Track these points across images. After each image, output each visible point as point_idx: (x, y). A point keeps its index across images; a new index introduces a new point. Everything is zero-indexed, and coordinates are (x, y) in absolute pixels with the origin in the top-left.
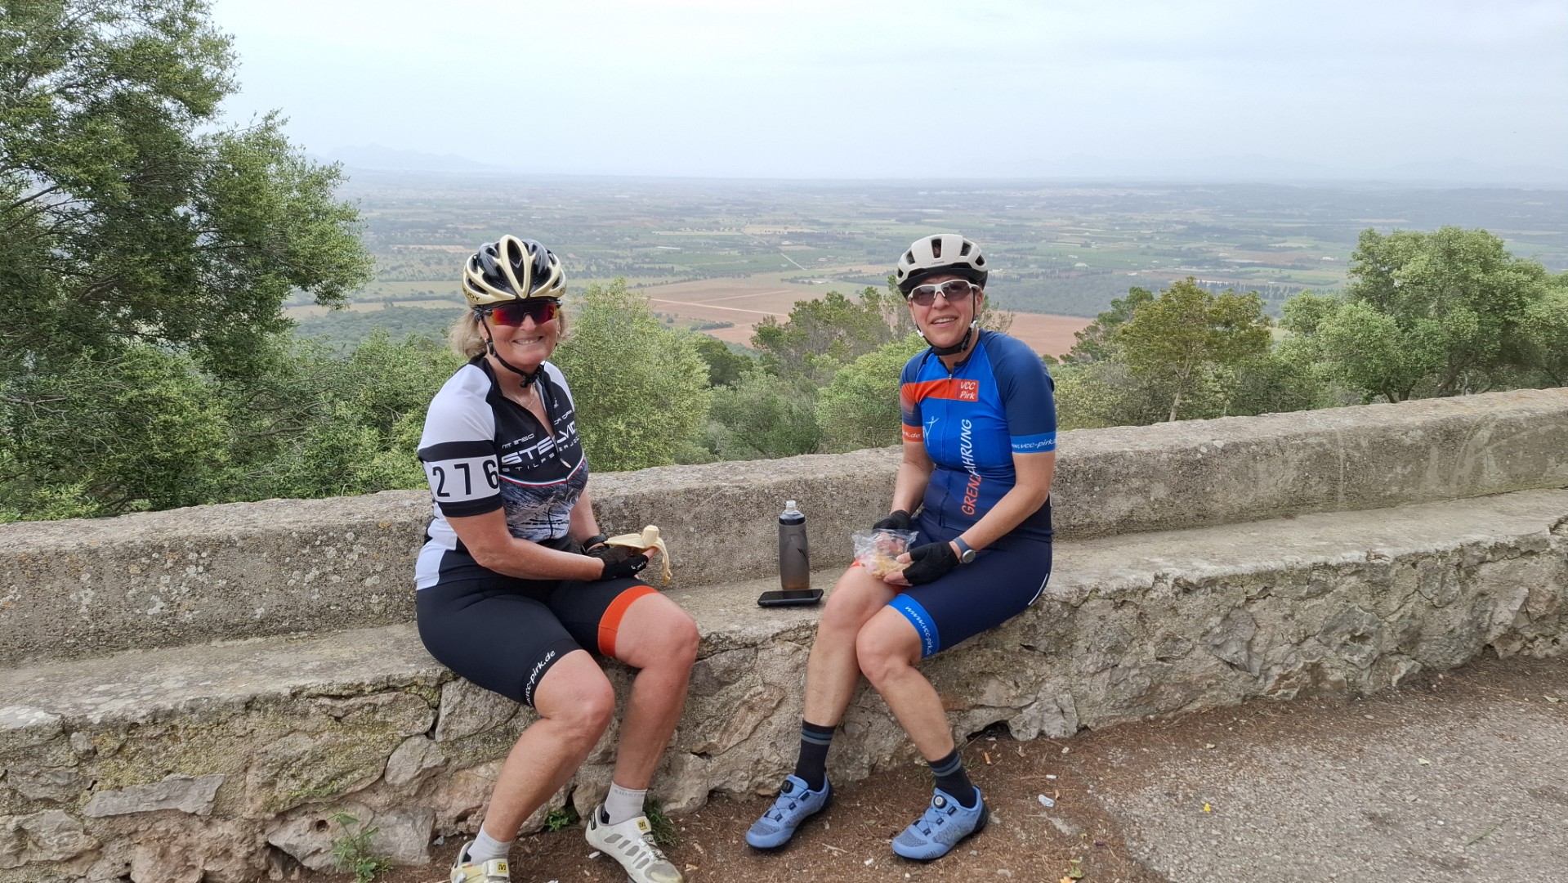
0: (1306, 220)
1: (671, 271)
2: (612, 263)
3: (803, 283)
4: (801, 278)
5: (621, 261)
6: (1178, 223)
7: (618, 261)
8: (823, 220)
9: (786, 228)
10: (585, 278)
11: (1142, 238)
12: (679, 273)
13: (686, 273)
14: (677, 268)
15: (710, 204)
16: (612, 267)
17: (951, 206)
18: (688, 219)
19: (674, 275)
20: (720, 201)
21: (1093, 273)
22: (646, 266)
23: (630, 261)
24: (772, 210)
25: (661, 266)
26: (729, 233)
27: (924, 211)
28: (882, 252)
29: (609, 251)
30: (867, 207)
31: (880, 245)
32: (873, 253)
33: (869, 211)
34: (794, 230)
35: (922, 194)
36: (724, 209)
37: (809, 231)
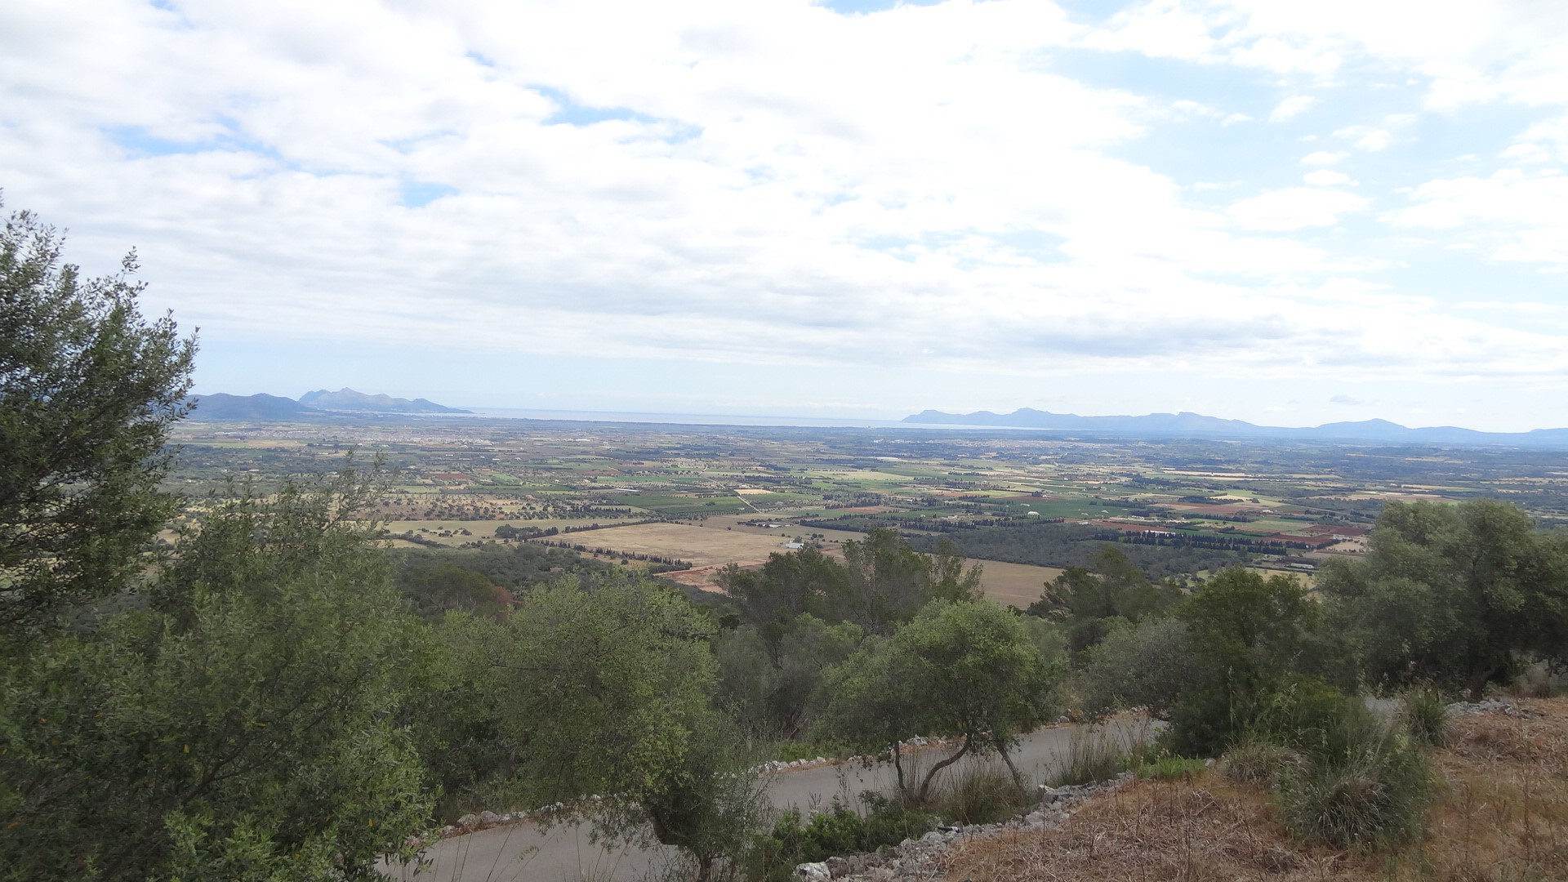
1: (627, 513)
5: (579, 502)
6: (1122, 475)
7: (576, 502)
8: (779, 465)
9: (743, 472)
11: (1089, 489)
12: (636, 515)
15: (669, 449)
17: (905, 454)
19: (630, 517)
20: (679, 446)
21: (1045, 522)
24: (730, 455)
27: (878, 458)
28: (839, 497)
29: (566, 492)
30: (823, 453)
31: (837, 490)
32: (830, 498)
33: (826, 457)
34: (752, 475)
35: (877, 442)
36: (683, 453)
37: (766, 475)
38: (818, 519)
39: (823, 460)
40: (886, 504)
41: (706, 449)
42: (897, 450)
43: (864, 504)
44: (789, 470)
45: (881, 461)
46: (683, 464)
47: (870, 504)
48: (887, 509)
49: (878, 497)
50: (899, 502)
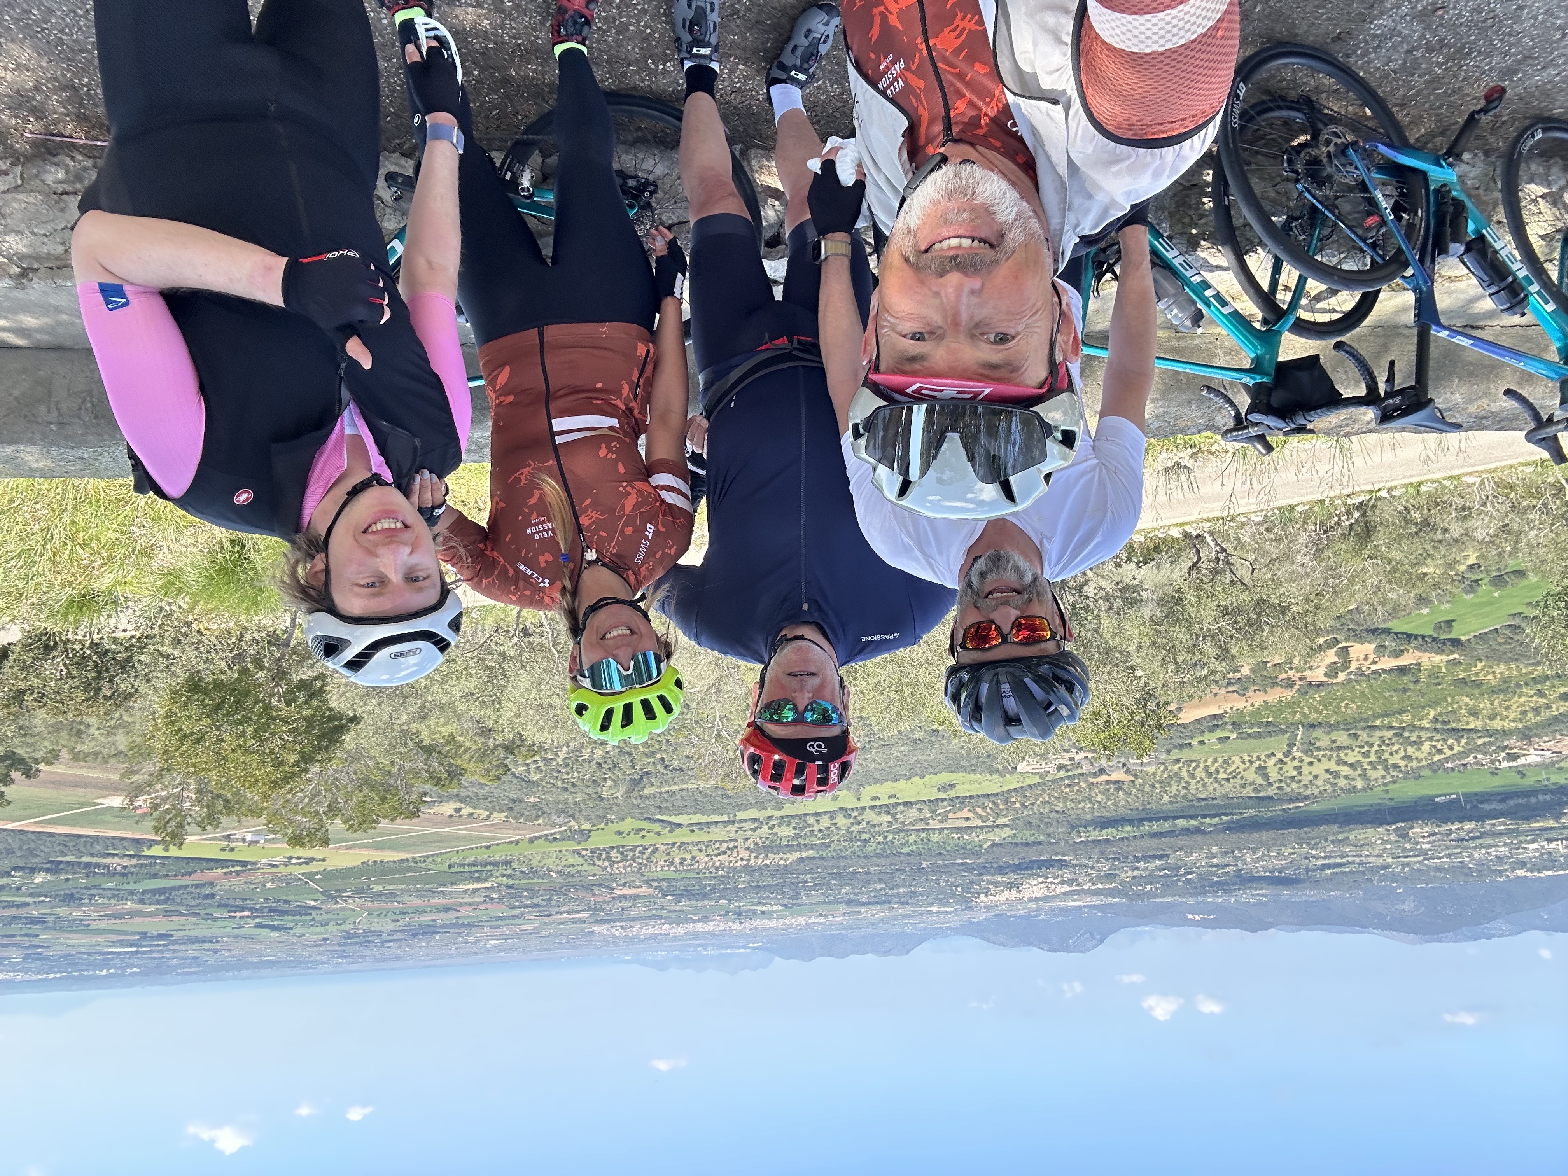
8: (269, 931)
15: (400, 940)
20: (389, 944)
27: (134, 949)
28: (194, 898)
29: (517, 882)
30: (209, 950)
31: (197, 906)
32: (207, 897)
33: (207, 946)
34: (304, 918)
35: (135, 969)
36: (385, 936)
37: (286, 918)
38: (225, 870)
39: (211, 942)
40: (132, 893)
41: (356, 943)
42: (107, 960)
43: (162, 891)
44: (256, 927)
45: (132, 946)
46: (386, 925)
47: (154, 892)
48: (131, 886)
49: (142, 901)
50: (113, 896)
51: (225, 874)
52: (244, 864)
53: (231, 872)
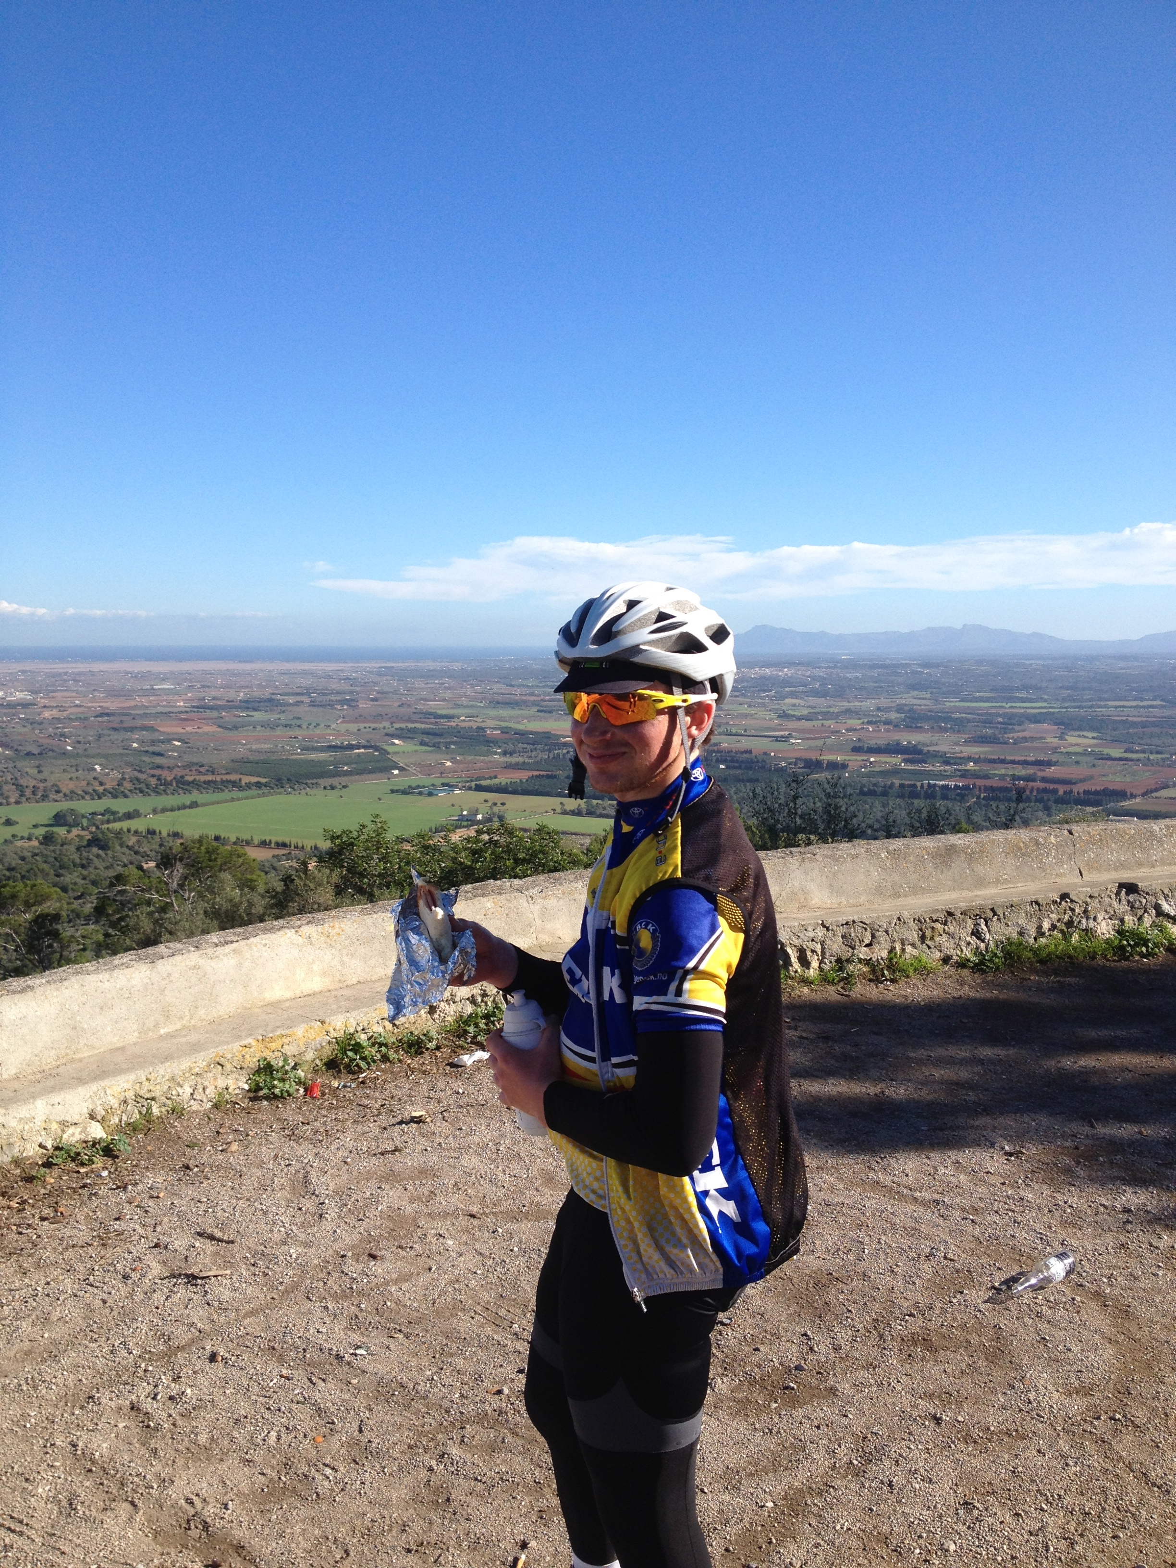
0: (1044, 704)
2: (153, 776)
3: (420, 793)
4: (418, 787)
10: (115, 797)
13: (258, 785)
14: (246, 780)
16: (153, 782)
18: (258, 716)
22: (203, 778)
23: (179, 772)
25: (225, 777)
26: (318, 731)
51: (495, 777)
52: (479, 788)
53: (491, 778)
